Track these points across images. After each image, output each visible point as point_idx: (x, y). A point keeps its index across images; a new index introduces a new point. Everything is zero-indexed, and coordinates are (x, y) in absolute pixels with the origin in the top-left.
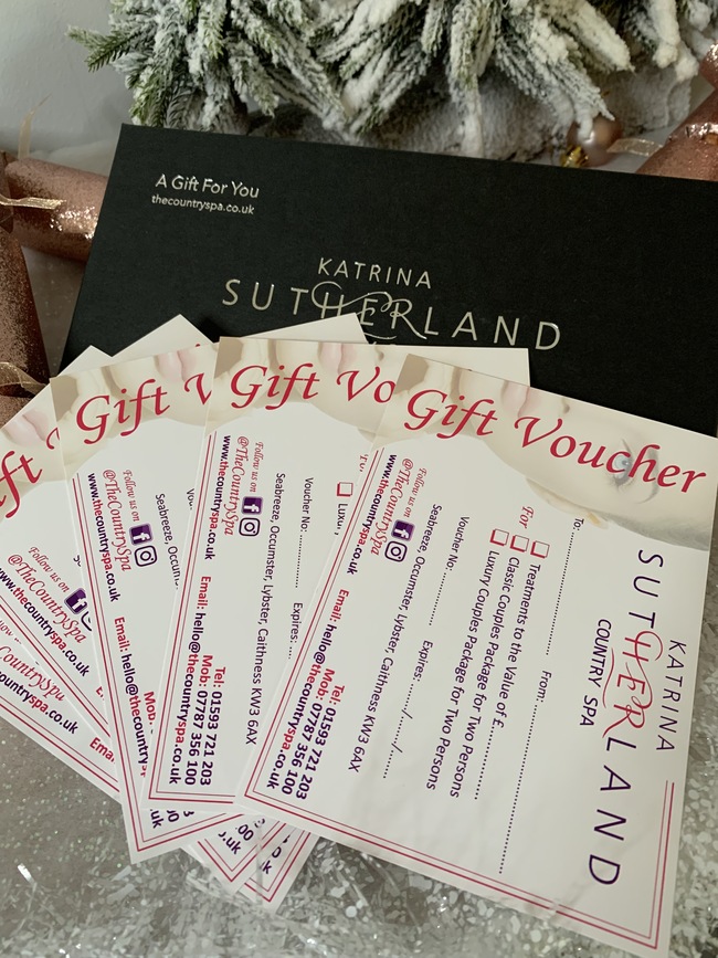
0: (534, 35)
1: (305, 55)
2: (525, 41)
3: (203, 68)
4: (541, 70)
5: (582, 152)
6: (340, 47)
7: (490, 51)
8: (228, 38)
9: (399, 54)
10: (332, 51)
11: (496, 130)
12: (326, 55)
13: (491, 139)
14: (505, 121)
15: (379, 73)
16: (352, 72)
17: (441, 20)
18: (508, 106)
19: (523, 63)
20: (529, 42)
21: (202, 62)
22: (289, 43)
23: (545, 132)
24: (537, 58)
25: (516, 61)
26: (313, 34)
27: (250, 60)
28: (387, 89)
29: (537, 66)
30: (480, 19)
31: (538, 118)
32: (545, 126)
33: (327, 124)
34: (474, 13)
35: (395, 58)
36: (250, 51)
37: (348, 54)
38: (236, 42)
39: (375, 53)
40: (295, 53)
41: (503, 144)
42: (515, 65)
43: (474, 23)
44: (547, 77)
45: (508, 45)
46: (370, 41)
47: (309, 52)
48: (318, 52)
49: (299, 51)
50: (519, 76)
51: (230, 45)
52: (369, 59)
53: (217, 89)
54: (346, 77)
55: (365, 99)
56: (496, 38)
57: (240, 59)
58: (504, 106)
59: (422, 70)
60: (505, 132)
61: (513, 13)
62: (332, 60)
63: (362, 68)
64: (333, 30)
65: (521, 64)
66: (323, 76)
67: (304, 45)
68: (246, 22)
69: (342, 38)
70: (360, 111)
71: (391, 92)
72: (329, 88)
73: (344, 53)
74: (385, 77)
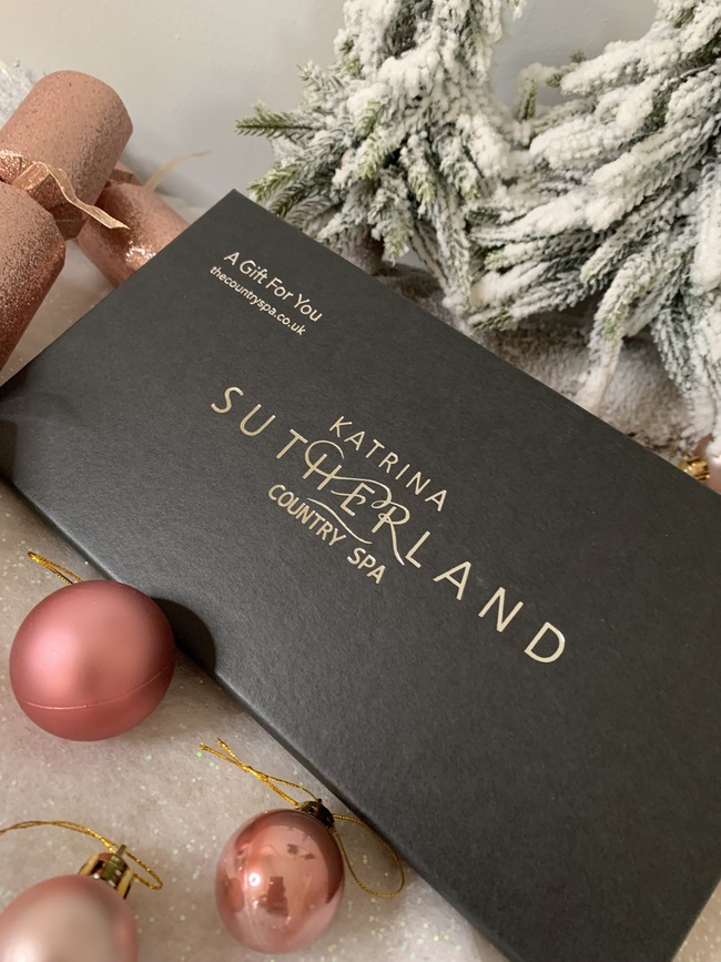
0: (703, 323)
1: (458, 224)
2: (692, 324)
3: (346, 184)
4: (696, 361)
5: (706, 468)
6: (497, 236)
7: (651, 316)
8: (389, 171)
9: (556, 272)
10: (487, 235)
11: (625, 400)
12: (479, 235)
13: (615, 407)
14: (639, 396)
15: (525, 280)
16: (499, 265)
17: (612, 259)
18: (649, 384)
19: (681, 345)
20: (695, 327)
21: (349, 177)
22: (448, 207)
23: (676, 429)
24: (696, 347)
25: (674, 339)
26: (475, 209)
27: (397, 200)
28: (526, 300)
29: (694, 354)
30: (653, 279)
31: (675, 411)
32: (678, 424)
33: (447, 302)
34: (649, 269)
35: (550, 275)
36: (403, 192)
37: (503, 246)
38: (394, 178)
39: (531, 259)
40: (449, 218)
41: (626, 418)
42: (671, 343)
43: (645, 279)
44: (699, 371)
45: (673, 320)
46: (530, 246)
47: (464, 224)
48: (473, 230)
49: (454, 218)
50: (670, 355)
51: (386, 177)
52: (522, 262)
53: (353, 211)
54: (490, 267)
55: (499, 296)
56: (663, 307)
57: (388, 193)
58: (645, 383)
59: (572, 299)
60: (634, 407)
61: (692, 291)
62: (484, 244)
63: (511, 267)
64: (498, 216)
65: (678, 345)
66: (467, 254)
67: (462, 216)
68: (413, 163)
69: (504, 229)
70: (488, 306)
71: (530, 304)
72: (466, 267)
73: (499, 244)
74: (530, 286)
